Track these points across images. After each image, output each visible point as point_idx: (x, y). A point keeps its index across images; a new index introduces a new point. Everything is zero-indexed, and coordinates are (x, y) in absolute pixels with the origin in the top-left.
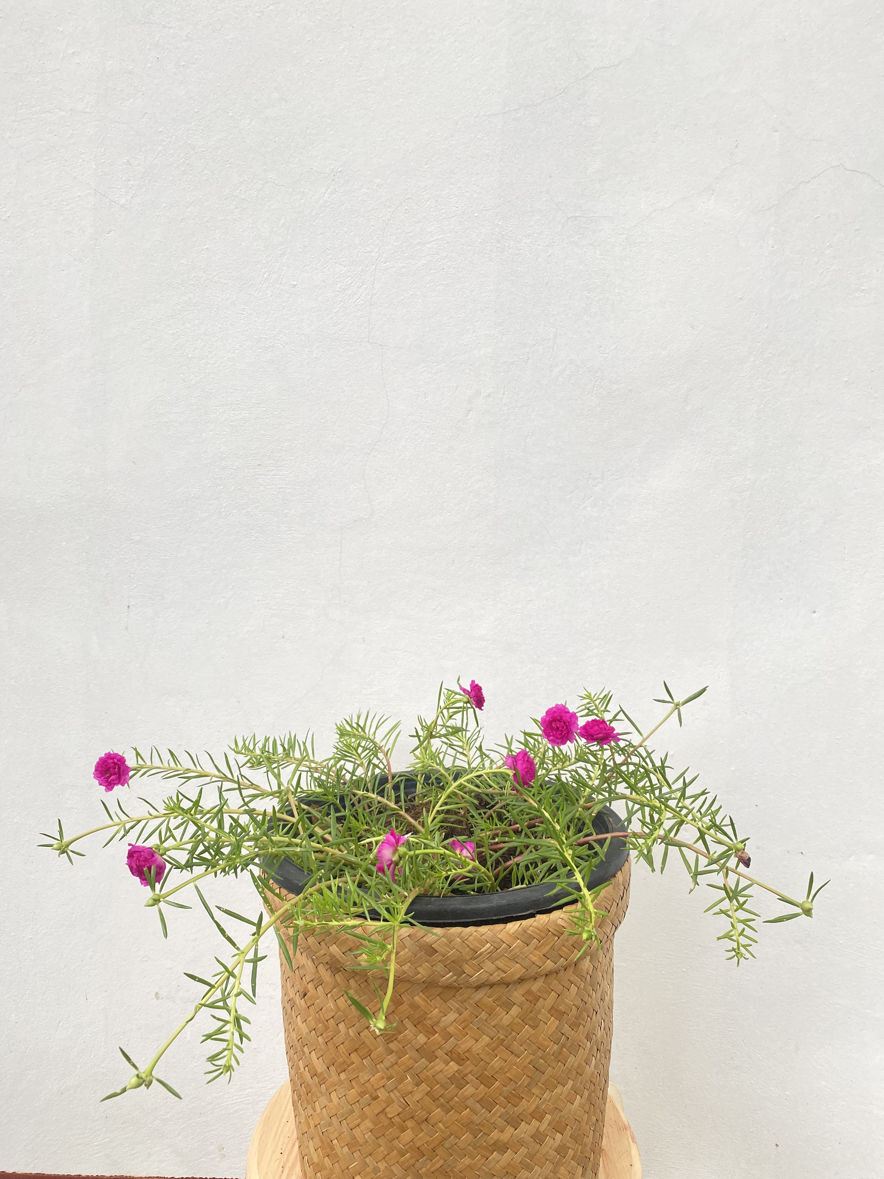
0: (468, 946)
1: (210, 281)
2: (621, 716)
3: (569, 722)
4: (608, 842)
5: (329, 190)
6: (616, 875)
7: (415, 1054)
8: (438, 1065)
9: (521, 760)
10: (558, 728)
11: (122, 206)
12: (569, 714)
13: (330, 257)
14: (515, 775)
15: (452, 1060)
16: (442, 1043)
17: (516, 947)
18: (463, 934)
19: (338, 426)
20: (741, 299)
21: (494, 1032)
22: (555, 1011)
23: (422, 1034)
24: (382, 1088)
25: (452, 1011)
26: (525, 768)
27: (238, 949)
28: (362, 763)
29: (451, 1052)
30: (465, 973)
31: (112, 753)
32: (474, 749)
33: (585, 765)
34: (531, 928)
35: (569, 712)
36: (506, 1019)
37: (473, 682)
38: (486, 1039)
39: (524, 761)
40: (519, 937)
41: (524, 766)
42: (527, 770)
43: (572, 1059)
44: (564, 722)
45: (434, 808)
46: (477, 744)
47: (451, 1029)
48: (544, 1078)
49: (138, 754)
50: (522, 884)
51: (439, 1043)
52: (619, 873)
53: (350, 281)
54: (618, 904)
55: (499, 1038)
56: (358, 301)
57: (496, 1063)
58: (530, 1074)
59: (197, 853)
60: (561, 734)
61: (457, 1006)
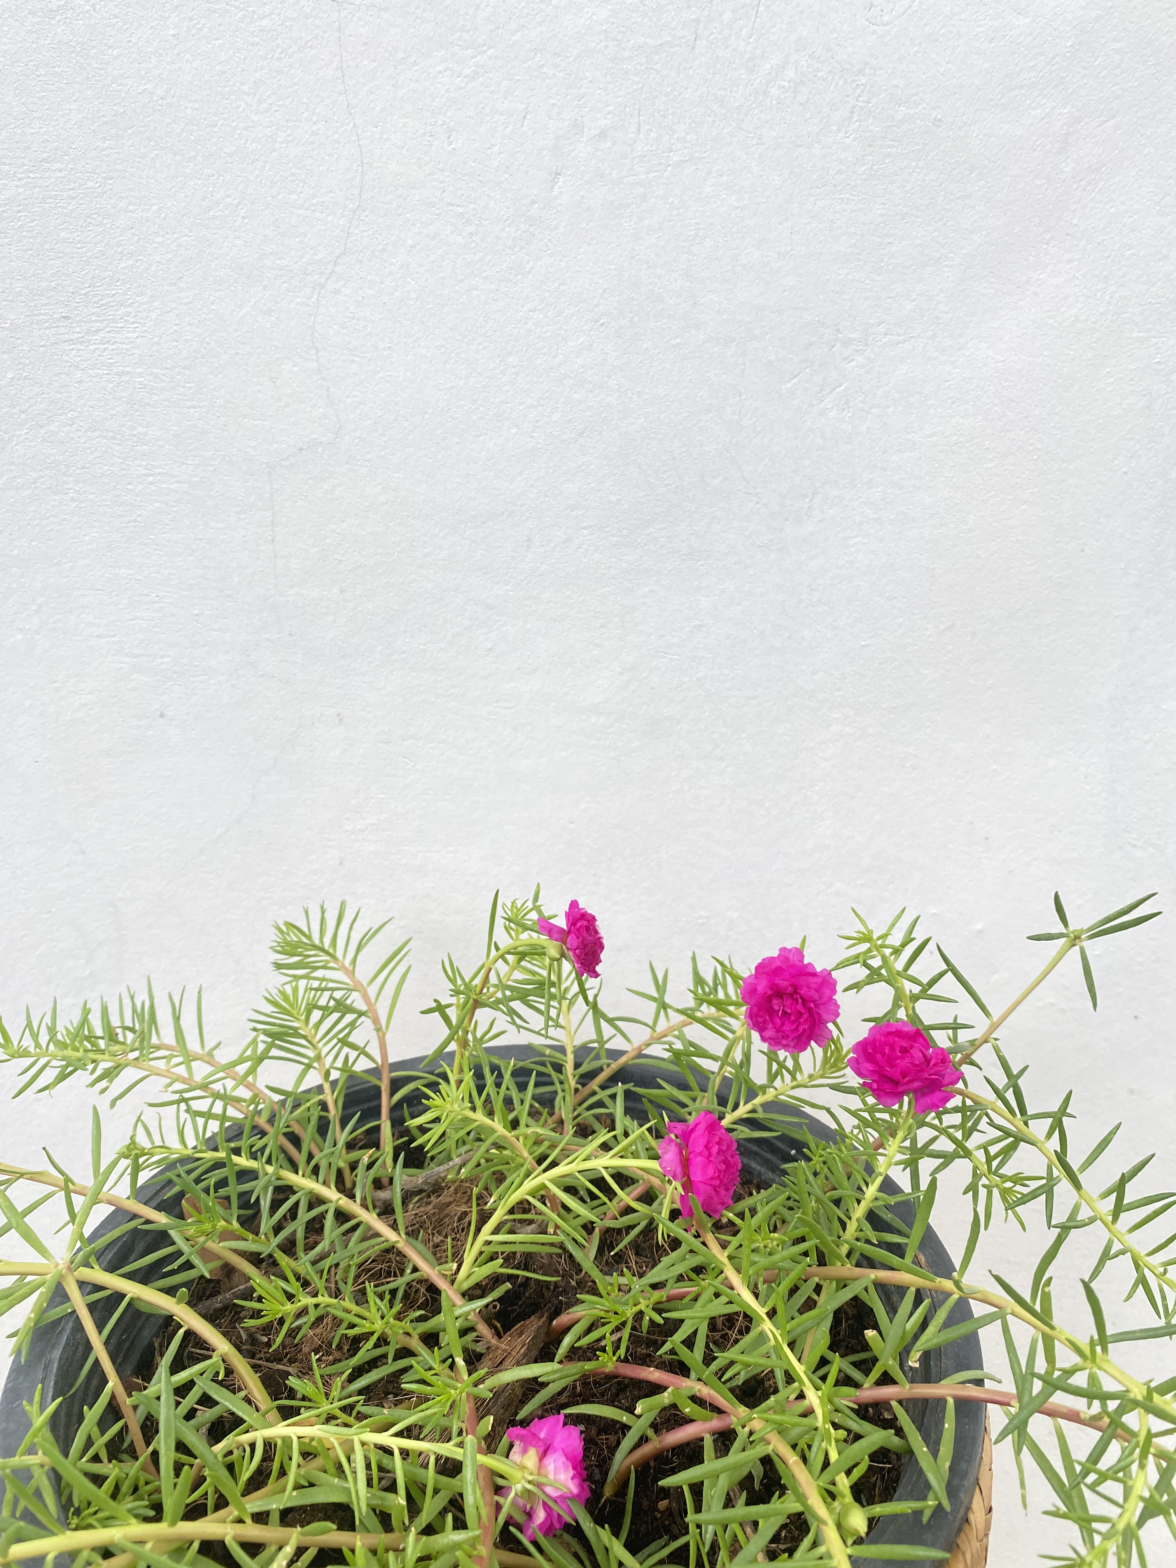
3: (814, 997)
12: (813, 980)
26: (712, 1178)
28: (317, 1059)
35: (812, 971)
37: (574, 904)
41: (711, 1172)
44: (804, 1000)
45: (476, 1233)
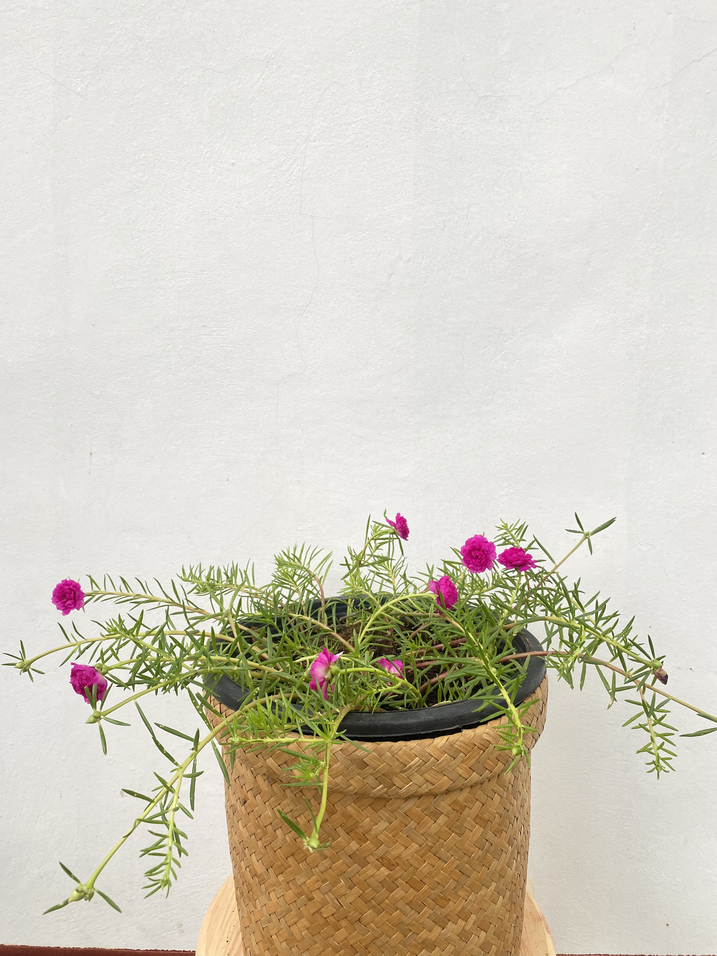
0: (398, 760)
1: (159, 161)
2: (535, 545)
3: (487, 551)
4: (528, 660)
5: (264, 76)
6: (536, 691)
7: (349, 860)
8: (370, 870)
9: (443, 585)
10: (477, 557)
11: (78, 94)
12: (487, 544)
13: (265, 137)
14: (438, 599)
15: (383, 865)
16: (373, 850)
17: (443, 760)
18: (393, 749)
19: (274, 290)
20: (638, 169)
21: (422, 839)
22: (480, 819)
23: (354, 841)
24: (317, 891)
25: (383, 821)
26: (448, 592)
27: (176, 764)
28: (298, 589)
29: (382, 858)
30: (395, 785)
31: (68, 580)
32: (399, 577)
33: (503, 590)
34: (458, 743)
35: (487, 542)
36: (434, 828)
37: (398, 514)
38: (415, 846)
39: (446, 585)
40: (447, 751)
41: (447, 590)
42: (449, 594)
43: (495, 863)
44: (483, 550)
45: (363, 629)
46: (402, 573)
47: (382, 837)
48: (469, 881)
49: (92, 581)
50: (447, 700)
51: (371, 850)
52: (538, 689)
53: (283, 159)
54: (538, 719)
55: (427, 845)
56: (291, 176)
57: (425, 868)
58: (456, 879)
59: (139, 672)
60: (480, 562)
61: (387, 815)
